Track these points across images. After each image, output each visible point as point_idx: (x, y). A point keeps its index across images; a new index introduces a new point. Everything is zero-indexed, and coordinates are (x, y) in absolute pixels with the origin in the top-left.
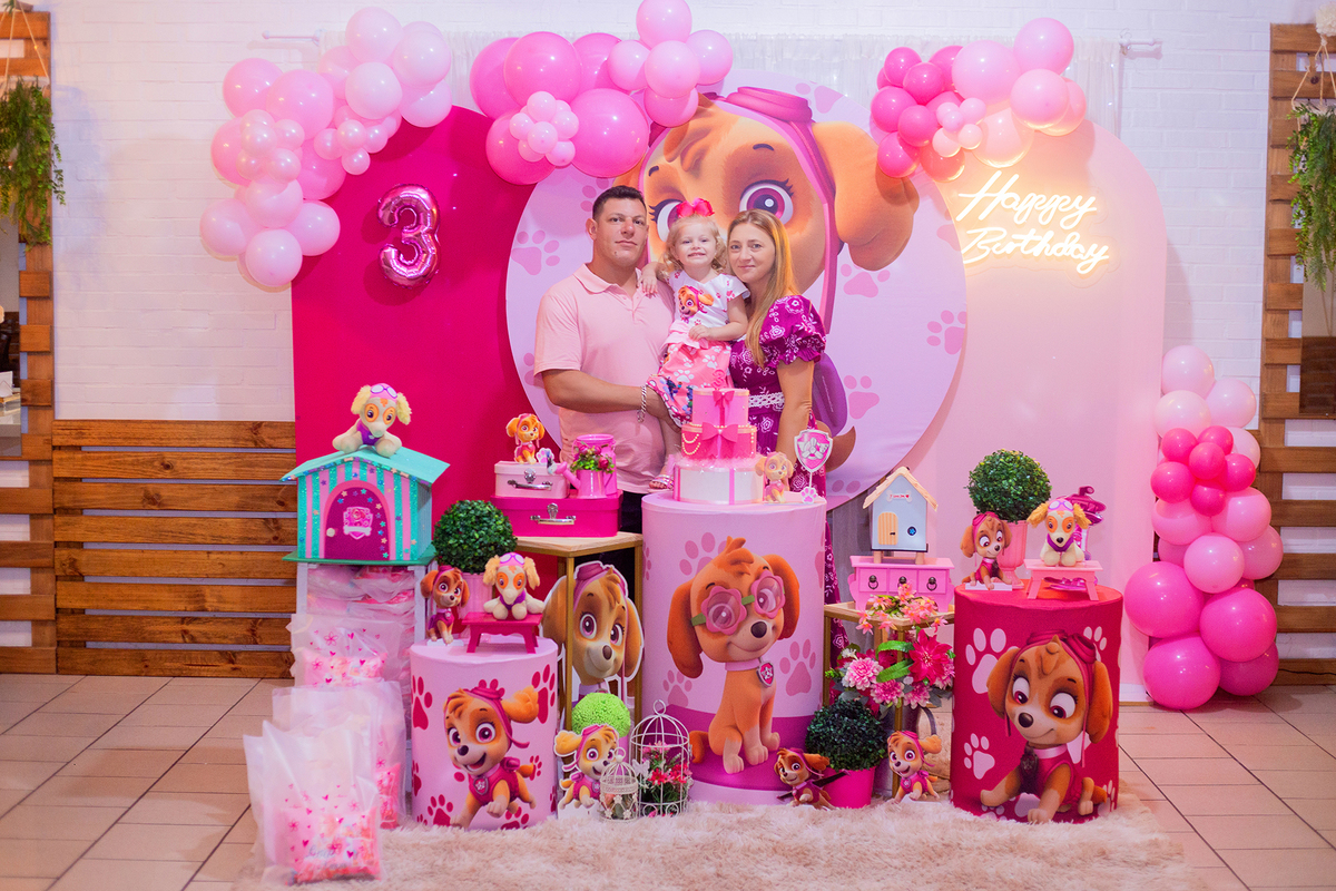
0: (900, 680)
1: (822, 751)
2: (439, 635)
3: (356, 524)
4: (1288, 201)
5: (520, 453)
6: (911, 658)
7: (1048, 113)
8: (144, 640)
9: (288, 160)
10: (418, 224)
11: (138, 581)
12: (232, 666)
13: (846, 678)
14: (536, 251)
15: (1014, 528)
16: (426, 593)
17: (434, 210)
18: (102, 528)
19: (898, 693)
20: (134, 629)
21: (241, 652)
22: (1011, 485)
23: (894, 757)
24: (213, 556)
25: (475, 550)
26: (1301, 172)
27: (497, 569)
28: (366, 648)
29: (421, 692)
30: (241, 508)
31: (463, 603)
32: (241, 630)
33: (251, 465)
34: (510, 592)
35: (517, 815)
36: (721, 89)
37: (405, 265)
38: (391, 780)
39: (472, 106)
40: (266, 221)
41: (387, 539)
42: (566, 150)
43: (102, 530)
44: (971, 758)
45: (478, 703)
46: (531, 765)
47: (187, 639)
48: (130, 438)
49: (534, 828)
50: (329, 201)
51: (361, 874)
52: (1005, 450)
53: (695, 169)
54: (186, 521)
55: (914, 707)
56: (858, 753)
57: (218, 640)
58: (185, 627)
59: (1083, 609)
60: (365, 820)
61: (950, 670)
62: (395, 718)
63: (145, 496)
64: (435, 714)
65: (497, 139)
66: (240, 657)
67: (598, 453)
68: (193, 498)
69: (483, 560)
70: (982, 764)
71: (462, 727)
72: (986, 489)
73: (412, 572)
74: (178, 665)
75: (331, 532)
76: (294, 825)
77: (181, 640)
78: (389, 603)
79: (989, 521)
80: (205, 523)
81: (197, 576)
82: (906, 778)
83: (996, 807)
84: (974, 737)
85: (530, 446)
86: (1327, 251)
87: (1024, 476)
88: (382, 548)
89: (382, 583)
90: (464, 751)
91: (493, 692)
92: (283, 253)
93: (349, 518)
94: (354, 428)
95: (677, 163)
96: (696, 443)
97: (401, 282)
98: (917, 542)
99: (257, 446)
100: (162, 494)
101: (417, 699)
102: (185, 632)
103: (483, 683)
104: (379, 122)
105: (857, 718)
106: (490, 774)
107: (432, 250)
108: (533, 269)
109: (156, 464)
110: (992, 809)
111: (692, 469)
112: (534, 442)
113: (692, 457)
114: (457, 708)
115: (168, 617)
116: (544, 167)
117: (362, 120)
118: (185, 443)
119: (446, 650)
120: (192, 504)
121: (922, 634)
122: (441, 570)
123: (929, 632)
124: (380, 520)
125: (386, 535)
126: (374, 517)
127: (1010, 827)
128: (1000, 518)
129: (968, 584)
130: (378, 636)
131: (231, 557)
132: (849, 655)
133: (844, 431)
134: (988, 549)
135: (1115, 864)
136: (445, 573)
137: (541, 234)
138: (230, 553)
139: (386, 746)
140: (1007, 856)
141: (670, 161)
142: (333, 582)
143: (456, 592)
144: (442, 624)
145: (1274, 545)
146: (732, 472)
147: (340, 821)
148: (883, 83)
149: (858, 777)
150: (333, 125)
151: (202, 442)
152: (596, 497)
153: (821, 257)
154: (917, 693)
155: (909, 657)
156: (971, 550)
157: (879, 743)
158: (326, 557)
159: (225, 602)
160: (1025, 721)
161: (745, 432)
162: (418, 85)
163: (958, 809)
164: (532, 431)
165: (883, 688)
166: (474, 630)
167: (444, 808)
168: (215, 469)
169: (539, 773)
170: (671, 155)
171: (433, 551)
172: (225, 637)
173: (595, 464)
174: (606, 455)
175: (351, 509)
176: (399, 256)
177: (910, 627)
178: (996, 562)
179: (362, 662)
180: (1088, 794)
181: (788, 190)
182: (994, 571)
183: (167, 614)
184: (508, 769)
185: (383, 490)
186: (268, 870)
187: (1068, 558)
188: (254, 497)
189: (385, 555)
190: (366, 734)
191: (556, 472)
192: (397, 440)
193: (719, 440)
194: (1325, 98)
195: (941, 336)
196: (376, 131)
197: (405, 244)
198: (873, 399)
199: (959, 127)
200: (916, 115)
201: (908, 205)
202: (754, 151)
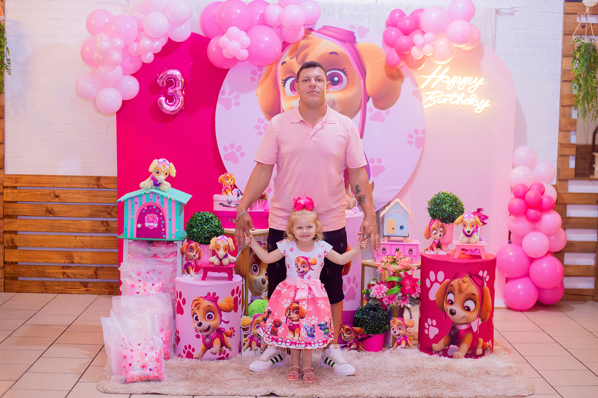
0: (396, 294)
1: (361, 326)
2: (188, 273)
3: (151, 222)
4: (571, 81)
6: (401, 284)
7: (463, 40)
8: (45, 277)
9: (117, 56)
10: (175, 86)
11: (43, 249)
12: (86, 289)
13: (372, 293)
14: (230, 100)
15: (448, 226)
16: (183, 253)
17: (183, 80)
18: (26, 225)
19: (395, 300)
20: (40, 271)
21: (90, 282)
22: (446, 207)
23: (393, 329)
24: (77, 238)
25: (205, 234)
26: (577, 68)
27: (216, 242)
28: (155, 278)
29: (180, 298)
30: (91, 216)
31: (199, 258)
32: (90, 272)
33: (96, 196)
34: (221, 253)
35: (224, 354)
36: (314, 26)
37: (169, 105)
38: (167, 338)
39: (200, 32)
40: (105, 84)
41: (165, 229)
42: (245, 53)
43: (26, 226)
44: (428, 329)
45: (207, 303)
46: (230, 331)
47: (65, 276)
48: (39, 183)
49: (231, 360)
50: (134, 75)
51: (156, 379)
52: (444, 191)
54: (65, 222)
55: (402, 306)
56: (377, 327)
57: (79, 277)
58: (64, 270)
59: (479, 263)
60: (157, 355)
61: (418, 290)
62: (168, 310)
63: (46, 210)
64: (187, 308)
65: (212, 48)
66: (90, 285)
68: (68, 211)
69: (209, 239)
70: (433, 332)
71: (200, 314)
72: (435, 209)
73: (176, 244)
74: (61, 288)
75: (139, 226)
76: (125, 357)
77: (63, 277)
78: (165, 258)
79: (436, 223)
80: (74, 223)
81: (70, 247)
82: (398, 339)
83: (439, 351)
84: (429, 320)
85: (229, 187)
86: (588, 103)
87: (452, 203)
88: (163, 233)
89: (162, 249)
90: (200, 324)
91: (214, 298)
92: (114, 99)
93: (148, 219)
94: (149, 178)
95: (294, 60)
97: (167, 113)
98: (404, 233)
99: (98, 187)
100: (54, 209)
101: (179, 301)
102: (64, 273)
103: (209, 294)
104: (158, 39)
105: (377, 311)
106: (212, 335)
107: (182, 98)
108: (228, 107)
109: (52, 195)
110: (437, 352)
114: (197, 305)
115: (57, 266)
116: (234, 61)
117: (150, 38)
118: (66, 186)
119: (192, 279)
120: (68, 214)
121: (406, 274)
122: (190, 243)
123: (409, 273)
124: (162, 220)
125: (164, 227)
126: (159, 219)
127: (446, 360)
128: (442, 222)
129: (427, 252)
130: (160, 273)
131: (86, 238)
132: (373, 283)
134: (436, 236)
135: (492, 376)
136: (191, 245)
137: (231, 92)
138: (85, 237)
139: (165, 322)
140: (444, 372)
141: (291, 59)
142: (140, 249)
143: (197, 253)
144: (190, 267)
145: (563, 237)
147: (146, 355)
148: (388, 25)
149: (377, 338)
150: (137, 40)
151: (73, 185)
152: (259, 211)
153: (359, 104)
154: (404, 300)
155: (400, 284)
156: (428, 236)
157: (387, 322)
158: (137, 237)
159: (83, 259)
160: (453, 313)
162: (176, 23)
163: (422, 352)
164: (230, 181)
165: (389, 298)
166: (205, 270)
167: (191, 351)
168: (79, 198)
169: (234, 335)
170: (292, 56)
171: (185, 234)
172: (82, 275)
175: (148, 215)
176: (166, 101)
177: (401, 271)
178: (439, 242)
179: (153, 285)
180: (480, 345)
181: (345, 73)
182: (439, 246)
183: (56, 265)
184: (220, 332)
185: (163, 207)
186: (113, 377)
187: (472, 240)
188: (97, 211)
189: (164, 236)
190: (156, 316)
192: (169, 184)
194: (588, 35)
195: (414, 140)
196: (157, 43)
197: (169, 95)
198: (382, 169)
199: (423, 46)
200: (404, 40)
201: (399, 81)
202: (330, 55)
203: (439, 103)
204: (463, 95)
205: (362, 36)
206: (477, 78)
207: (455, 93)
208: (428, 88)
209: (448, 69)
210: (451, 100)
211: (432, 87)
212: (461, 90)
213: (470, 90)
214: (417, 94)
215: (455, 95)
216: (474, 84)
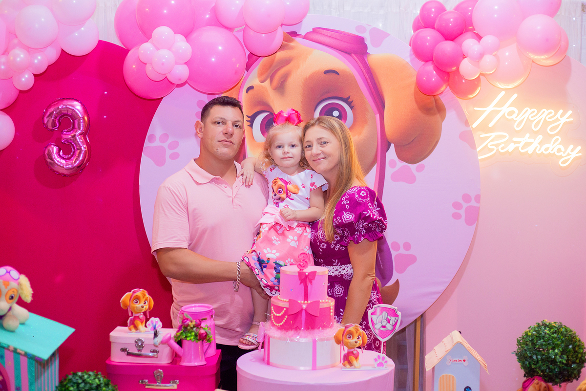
5: (133, 323)
10: (74, 128)
14: (162, 149)
17: (86, 117)
36: (300, 28)
37: (64, 158)
39: (115, 40)
42: (181, 72)
52: (547, 321)
53: (281, 88)
67: (198, 326)
72: (535, 357)
79: (537, 384)
85: (141, 316)
95: (267, 83)
96: (283, 316)
97: (62, 172)
107: (84, 147)
108: (160, 162)
111: (280, 339)
112: (145, 313)
113: (281, 328)
116: (168, 85)
117: (27, 48)
128: (546, 381)
133: (391, 283)
137: (165, 137)
141: (262, 82)
146: (314, 342)
148: (417, 27)
150: (6, 52)
152: (196, 364)
161: (325, 306)
162: (71, 22)
164: (142, 304)
170: (263, 77)
173: (196, 335)
174: (206, 326)
176: (59, 152)
181: (350, 104)
191: (162, 342)
193: (304, 313)
195: (462, 212)
196: (39, 58)
197: (64, 143)
198: (412, 259)
199: (481, 56)
200: (447, 47)
201: (438, 116)
202: (325, 75)
203: (502, 151)
204: (540, 137)
205: (377, 44)
206: (561, 111)
207: (528, 135)
208: (484, 127)
209: (515, 96)
210: (521, 145)
211: (490, 125)
212: (535, 130)
213: (551, 130)
214: (467, 138)
215: (527, 138)
216: (557, 120)
